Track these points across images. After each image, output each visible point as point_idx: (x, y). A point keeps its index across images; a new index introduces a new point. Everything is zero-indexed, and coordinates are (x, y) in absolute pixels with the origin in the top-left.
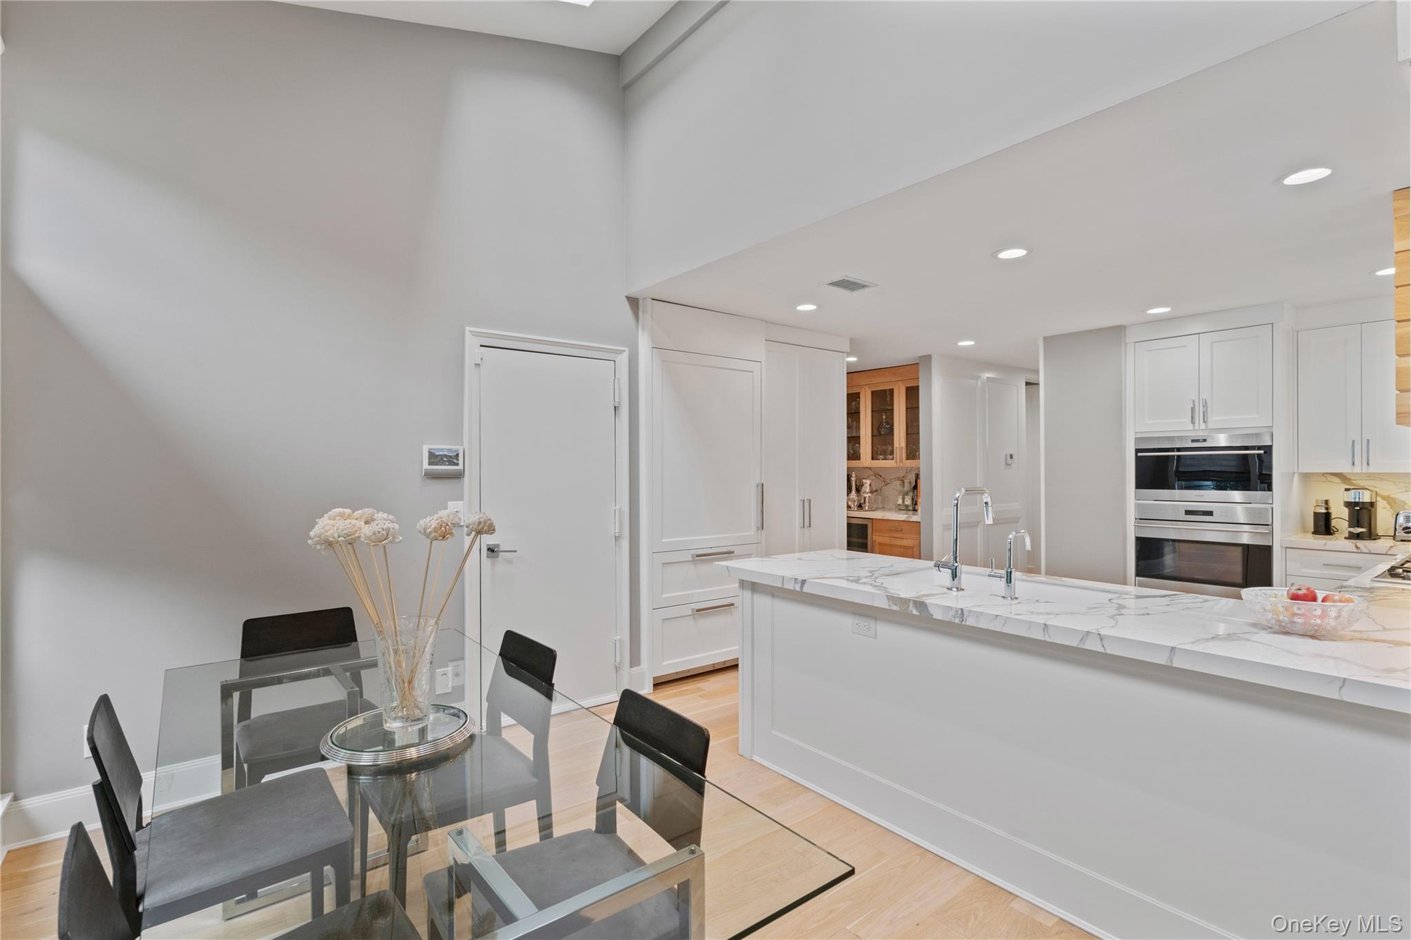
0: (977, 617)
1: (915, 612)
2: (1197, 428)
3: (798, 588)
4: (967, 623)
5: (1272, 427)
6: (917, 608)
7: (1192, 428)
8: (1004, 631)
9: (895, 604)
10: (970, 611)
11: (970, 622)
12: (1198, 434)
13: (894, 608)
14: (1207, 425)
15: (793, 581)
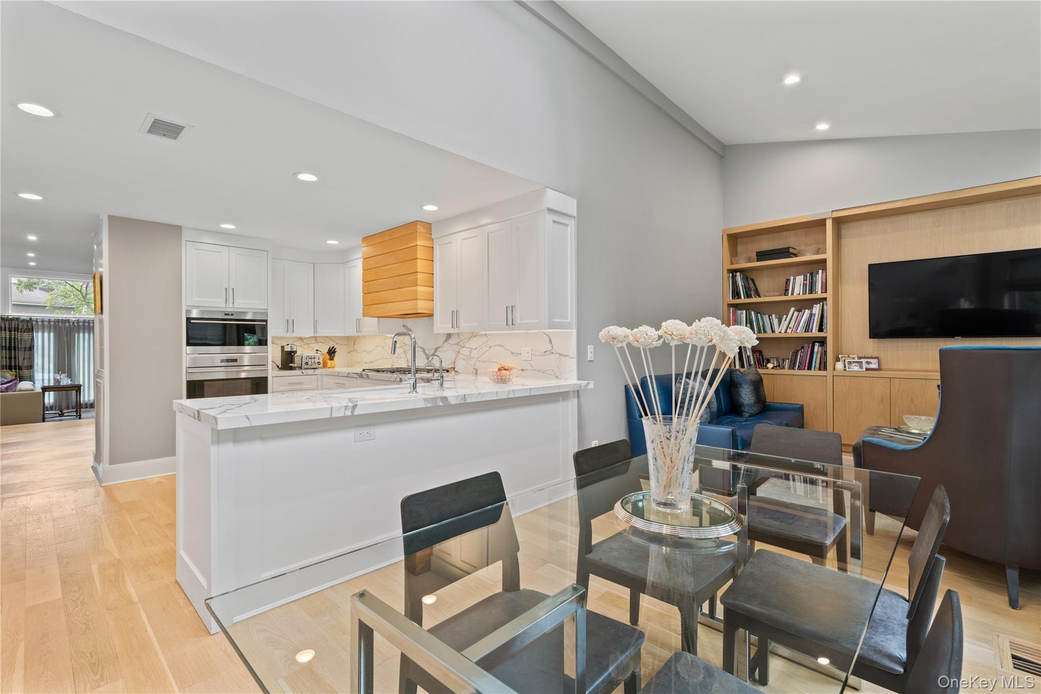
0: (472, 397)
1: (441, 404)
2: (228, 306)
3: (348, 413)
4: (467, 402)
5: (267, 309)
6: (442, 401)
7: (224, 306)
8: (483, 400)
9: (429, 403)
10: (468, 395)
11: (469, 400)
12: (227, 310)
13: (429, 405)
14: (233, 305)
15: (344, 408)
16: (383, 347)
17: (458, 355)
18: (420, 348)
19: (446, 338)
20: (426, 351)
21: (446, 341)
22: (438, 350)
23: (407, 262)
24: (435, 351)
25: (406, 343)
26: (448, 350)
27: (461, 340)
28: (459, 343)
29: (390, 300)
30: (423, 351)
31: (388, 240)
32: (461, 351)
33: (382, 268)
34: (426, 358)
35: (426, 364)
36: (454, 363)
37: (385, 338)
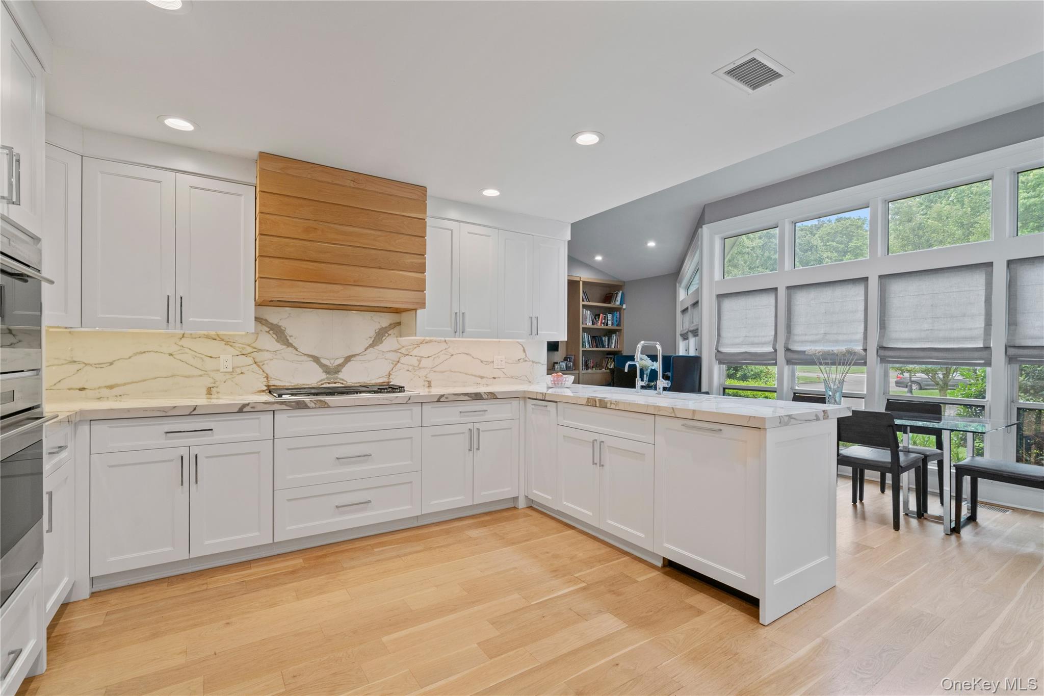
16: (170, 355)
17: (396, 364)
18: (306, 357)
19: (371, 342)
20: (323, 361)
21: (373, 347)
22: (352, 359)
23: (402, 236)
24: (345, 360)
25: (263, 348)
26: (376, 359)
27: (403, 347)
28: (399, 349)
29: (355, 281)
30: (314, 361)
31: (350, 187)
32: (403, 360)
33: (332, 225)
34: (322, 371)
35: (324, 380)
36: (389, 376)
37: (183, 337)
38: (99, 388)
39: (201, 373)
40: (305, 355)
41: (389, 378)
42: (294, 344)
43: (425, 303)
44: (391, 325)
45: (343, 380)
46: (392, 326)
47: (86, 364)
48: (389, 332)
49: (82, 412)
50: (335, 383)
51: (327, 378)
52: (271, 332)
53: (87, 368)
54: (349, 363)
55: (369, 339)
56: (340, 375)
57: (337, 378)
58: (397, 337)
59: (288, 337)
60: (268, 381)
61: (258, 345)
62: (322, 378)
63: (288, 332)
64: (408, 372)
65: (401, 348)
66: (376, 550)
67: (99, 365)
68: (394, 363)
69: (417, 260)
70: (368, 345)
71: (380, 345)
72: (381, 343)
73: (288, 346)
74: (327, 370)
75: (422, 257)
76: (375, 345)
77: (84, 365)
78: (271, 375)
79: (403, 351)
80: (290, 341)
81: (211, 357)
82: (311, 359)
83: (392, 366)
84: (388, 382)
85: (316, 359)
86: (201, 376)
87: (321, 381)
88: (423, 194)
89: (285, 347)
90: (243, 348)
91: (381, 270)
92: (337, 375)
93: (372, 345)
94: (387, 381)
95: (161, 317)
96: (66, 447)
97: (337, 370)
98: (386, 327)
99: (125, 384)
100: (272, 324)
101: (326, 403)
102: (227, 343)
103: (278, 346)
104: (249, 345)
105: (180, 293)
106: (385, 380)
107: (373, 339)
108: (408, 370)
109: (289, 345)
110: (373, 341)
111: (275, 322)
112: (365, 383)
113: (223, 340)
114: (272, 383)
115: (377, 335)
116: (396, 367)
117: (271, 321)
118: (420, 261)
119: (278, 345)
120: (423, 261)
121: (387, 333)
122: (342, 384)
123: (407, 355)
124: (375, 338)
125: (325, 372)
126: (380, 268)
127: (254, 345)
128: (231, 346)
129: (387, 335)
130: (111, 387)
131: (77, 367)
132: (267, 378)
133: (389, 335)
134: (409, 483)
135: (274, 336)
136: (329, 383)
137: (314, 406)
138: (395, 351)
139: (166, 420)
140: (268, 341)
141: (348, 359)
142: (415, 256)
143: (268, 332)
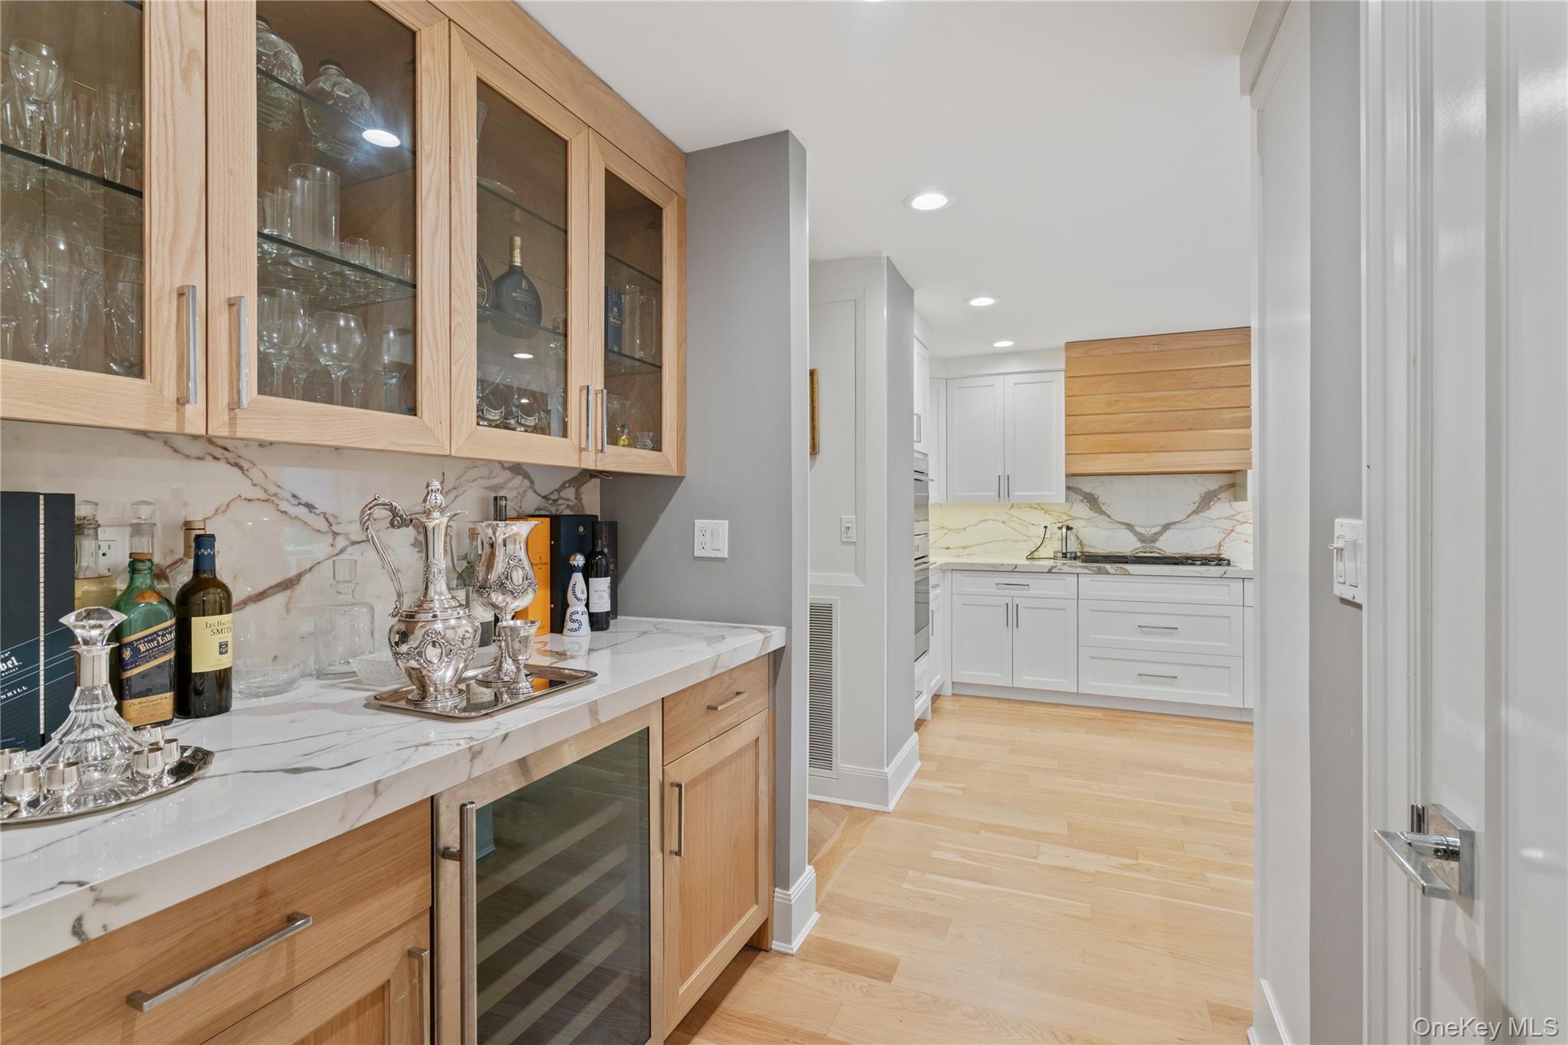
16: (1003, 522)
17: (1229, 534)
18: (1119, 525)
19: (1195, 508)
20: (1139, 529)
21: (1197, 514)
22: (1172, 527)
23: (1218, 390)
24: (1162, 529)
25: (1077, 516)
26: (1202, 527)
27: (1239, 513)
28: (1233, 516)
29: (1161, 447)
30: (1128, 529)
31: (1154, 351)
32: (1239, 528)
33: (1134, 395)
34: (1136, 539)
35: (1138, 549)
36: (1220, 547)
37: (1012, 507)
38: (958, 548)
39: (1026, 538)
40: (1119, 522)
41: (1219, 550)
42: (1107, 512)
43: (1251, 463)
44: (1221, 487)
45: (1160, 550)
46: (1224, 488)
47: (950, 530)
48: (1219, 496)
49: (947, 564)
50: (1152, 552)
51: (1142, 547)
52: (1085, 501)
53: (951, 532)
54: (1168, 532)
55: (1192, 505)
56: (1158, 545)
57: (1154, 547)
58: (1230, 501)
59: (1101, 505)
60: (1082, 548)
61: (1073, 513)
62: (1136, 547)
63: (1101, 500)
64: (1246, 544)
65: (1236, 515)
66: (1177, 726)
67: (957, 531)
68: (1227, 532)
69: (1240, 414)
70: (1190, 512)
71: (1207, 511)
72: (1208, 509)
73: (1101, 514)
74: (1142, 538)
75: (1248, 409)
76: (1201, 512)
77: (947, 530)
78: (1084, 542)
79: (1238, 517)
80: (1103, 509)
81: (1033, 525)
82: (1125, 527)
83: (1223, 535)
84: (1219, 555)
85: (1130, 527)
86: (1025, 541)
87: (1136, 549)
88: (1246, 335)
89: (1098, 515)
90: (1060, 517)
91: (1192, 432)
92: (1153, 544)
93: (1195, 512)
94: (1216, 553)
95: (994, 493)
96: (939, 585)
97: (1154, 538)
98: (1215, 491)
99: (973, 546)
100: (1085, 493)
101: (1126, 570)
102: (1046, 512)
103: (1092, 514)
104: (1065, 514)
105: (1008, 473)
106: (1215, 551)
107: (1197, 504)
108: (1246, 541)
109: (1103, 513)
110: (1198, 507)
111: (1088, 491)
112: (1187, 554)
113: (1043, 509)
114: (1086, 549)
115: (1202, 500)
116: (1230, 537)
117: (1084, 490)
118: (1243, 415)
119: (1091, 512)
120: (1248, 414)
121: (1215, 496)
122: (1160, 554)
123: (1244, 523)
124: (1199, 503)
125: (1141, 540)
126: (1191, 429)
127: (1069, 513)
128: (1049, 514)
129: (1216, 499)
130: (964, 548)
131: (944, 531)
132: (1081, 545)
133: (1219, 499)
134: (1227, 667)
135: (1088, 504)
136: (1145, 552)
137: (1115, 572)
138: (1227, 518)
139: (997, 574)
140: (1081, 510)
141: (1166, 527)
142: (1238, 409)
143: (1082, 501)
